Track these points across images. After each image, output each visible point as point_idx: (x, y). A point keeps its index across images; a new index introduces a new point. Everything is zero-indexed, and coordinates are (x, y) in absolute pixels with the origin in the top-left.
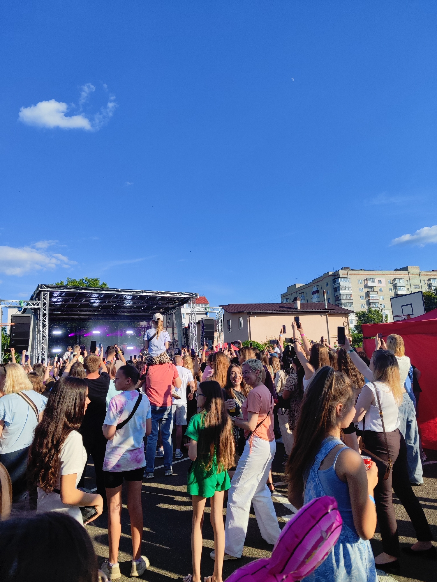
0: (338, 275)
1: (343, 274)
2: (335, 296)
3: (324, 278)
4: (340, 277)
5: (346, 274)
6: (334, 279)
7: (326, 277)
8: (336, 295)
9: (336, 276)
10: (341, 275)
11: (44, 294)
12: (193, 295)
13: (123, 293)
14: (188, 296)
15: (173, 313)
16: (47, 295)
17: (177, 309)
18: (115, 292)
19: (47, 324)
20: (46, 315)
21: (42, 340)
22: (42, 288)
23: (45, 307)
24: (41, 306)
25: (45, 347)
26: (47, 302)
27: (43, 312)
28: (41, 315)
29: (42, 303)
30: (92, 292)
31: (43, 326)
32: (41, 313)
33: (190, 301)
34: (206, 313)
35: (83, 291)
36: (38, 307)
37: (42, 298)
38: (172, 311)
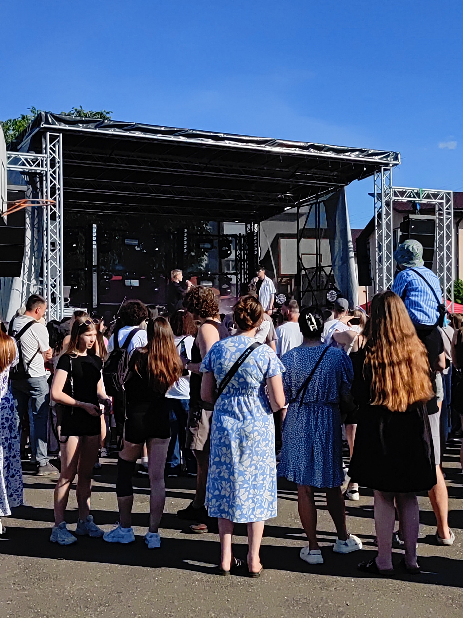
11: (53, 139)
12: (388, 156)
13: (227, 143)
14: (376, 159)
15: (320, 202)
16: (58, 141)
17: (332, 191)
18: (210, 142)
19: (60, 212)
20: (57, 192)
21: (50, 252)
22: (47, 122)
23: (54, 172)
24: (46, 169)
25: (58, 267)
26: (60, 160)
27: (51, 182)
28: (45, 190)
29: (49, 160)
30: (159, 136)
31: (49, 214)
32: (44, 183)
33: (380, 172)
34: (414, 204)
35: (138, 134)
36: (39, 169)
37: (49, 146)
38: (317, 197)
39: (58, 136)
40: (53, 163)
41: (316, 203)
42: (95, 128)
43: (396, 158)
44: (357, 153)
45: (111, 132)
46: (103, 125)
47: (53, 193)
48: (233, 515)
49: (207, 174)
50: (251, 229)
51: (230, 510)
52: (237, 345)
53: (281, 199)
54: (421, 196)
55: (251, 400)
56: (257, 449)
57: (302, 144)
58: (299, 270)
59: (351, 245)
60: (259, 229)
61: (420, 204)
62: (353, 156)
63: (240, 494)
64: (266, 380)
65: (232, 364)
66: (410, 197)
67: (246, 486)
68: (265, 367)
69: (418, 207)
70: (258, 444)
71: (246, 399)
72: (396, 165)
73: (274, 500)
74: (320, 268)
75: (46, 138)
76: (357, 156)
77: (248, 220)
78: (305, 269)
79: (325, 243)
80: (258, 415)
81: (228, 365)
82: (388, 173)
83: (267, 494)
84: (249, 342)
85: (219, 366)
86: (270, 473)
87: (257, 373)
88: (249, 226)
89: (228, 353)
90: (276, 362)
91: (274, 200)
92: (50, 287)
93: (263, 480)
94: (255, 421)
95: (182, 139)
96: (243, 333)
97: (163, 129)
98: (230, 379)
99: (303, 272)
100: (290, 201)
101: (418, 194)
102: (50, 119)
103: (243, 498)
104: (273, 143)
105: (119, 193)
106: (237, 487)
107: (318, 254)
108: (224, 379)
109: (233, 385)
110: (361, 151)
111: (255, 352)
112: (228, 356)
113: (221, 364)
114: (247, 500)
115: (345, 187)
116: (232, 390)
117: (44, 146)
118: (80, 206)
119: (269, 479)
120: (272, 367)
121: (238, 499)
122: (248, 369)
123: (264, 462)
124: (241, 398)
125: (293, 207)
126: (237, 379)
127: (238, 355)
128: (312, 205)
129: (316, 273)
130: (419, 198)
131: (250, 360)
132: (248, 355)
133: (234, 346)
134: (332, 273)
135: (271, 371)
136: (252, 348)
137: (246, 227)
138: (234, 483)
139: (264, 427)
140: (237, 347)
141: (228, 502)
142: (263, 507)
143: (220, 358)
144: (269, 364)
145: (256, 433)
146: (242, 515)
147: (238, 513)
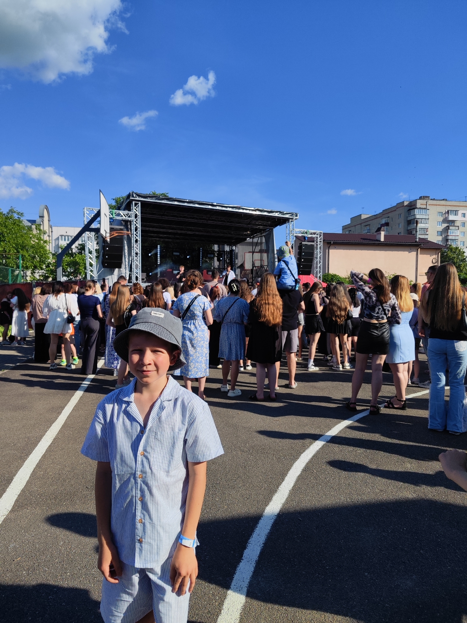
0: (415, 205)
1: (421, 204)
2: (408, 230)
3: (397, 208)
4: (416, 208)
5: (424, 205)
6: (409, 210)
7: (399, 207)
8: (409, 228)
9: (412, 206)
10: (418, 205)
11: (136, 204)
12: (293, 215)
13: (218, 208)
14: (287, 216)
15: (263, 236)
16: (139, 206)
17: (268, 231)
18: (210, 207)
19: (139, 239)
20: (138, 229)
21: (135, 257)
22: (133, 196)
23: (137, 220)
24: (133, 218)
25: (139, 264)
26: (139, 214)
27: (135, 225)
28: (132, 228)
29: (134, 214)
30: (186, 204)
31: (135, 240)
32: (132, 226)
33: (289, 222)
34: (304, 237)
35: (176, 203)
36: (130, 219)
37: (134, 208)
38: (261, 234)
39: (138, 203)
40: (136, 216)
41: (260, 237)
42: (156, 200)
43: (297, 216)
44: (278, 213)
45: (163, 202)
46: (160, 198)
47: (136, 230)
48: (188, 374)
49: (210, 222)
50: (231, 248)
51: (186, 372)
52: (189, 296)
53: (245, 235)
54: (308, 234)
55: (197, 322)
56: (199, 345)
57: (253, 209)
58: (253, 267)
59: (276, 256)
60: (235, 248)
61: (308, 238)
62: (276, 215)
63: (191, 365)
64: (204, 312)
65: (187, 306)
66: (303, 234)
67: (194, 361)
68: (203, 306)
69: (306, 239)
70: (200, 342)
71: (195, 321)
72: (296, 219)
73: (207, 368)
74: (262, 266)
75: (133, 204)
76: (279, 214)
77: (231, 244)
78: (255, 267)
79: (265, 255)
80: (200, 329)
81: (186, 306)
82: (292, 223)
83: (204, 365)
84: (194, 295)
85: (182, 307)
86: (205, 356)
87: (199, 309)
88: (231, 247)
89: (185, 301)
90: (208, 303)
91: (242, 235)
92: (135, 273)
93: (201, 359)
94: (198, 332)
95: (197, 206)
96: (192, 291)
97: (187, 201)
98: (186, 313)
99: (255, 268)
100: (249, 236)
101: (306, 233)
102: (134, 195)
103: (192, 367)
104: (239, 208)
105: (170, 231)
106: (190, 362)
107: (261, 260)
108: (184, 313)
109: (188, 315)
110: (280, 212)
111: (197, 299)
112: (185, 302)
113: (182, 306)
114: (194, 368)
115: (274, 229)
116: (188, 318)
117: (132, 208)
118: (152, 237)
119: (204, 358)
120: (206, 306)
121: (190, 367)
122: (195, 307)
123: (202, 350)
124: (192, 321)
125: (251, 238)
126: (190, 312)
127: (190, 301)
128: (259, 237)
129: (260, 268)
130: (307, 234)
131: (196, 303)
132: (194, 301)
133: (188, 297)
134: (267, 269)
135: (206, 308)
136: (196, 298)
137: (230, 247)
138: (188, 360)
139: (203, 334)
140: (189, 298)
141: (185, 368)
142: (202, 371)
143: (182, 303)
144: (204, 304)
145: (199, 337)
146: (191, 374)
147: (190, 373)
